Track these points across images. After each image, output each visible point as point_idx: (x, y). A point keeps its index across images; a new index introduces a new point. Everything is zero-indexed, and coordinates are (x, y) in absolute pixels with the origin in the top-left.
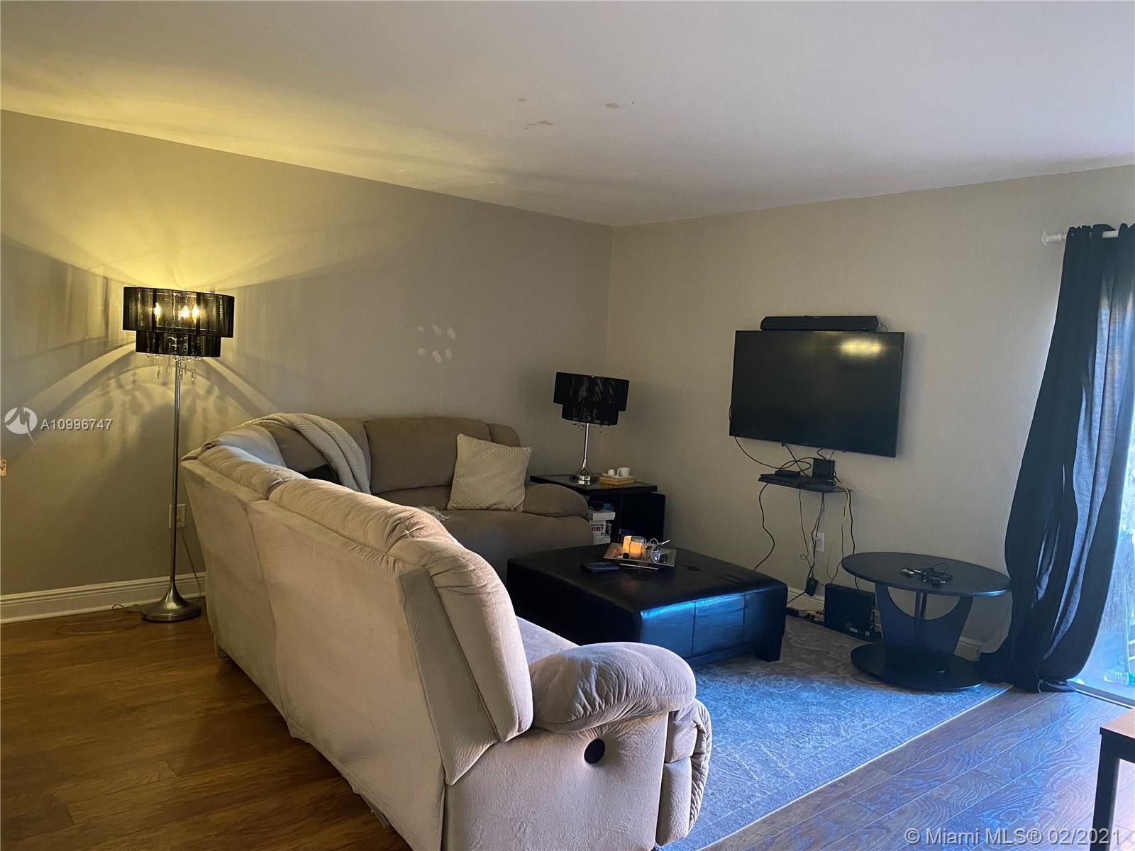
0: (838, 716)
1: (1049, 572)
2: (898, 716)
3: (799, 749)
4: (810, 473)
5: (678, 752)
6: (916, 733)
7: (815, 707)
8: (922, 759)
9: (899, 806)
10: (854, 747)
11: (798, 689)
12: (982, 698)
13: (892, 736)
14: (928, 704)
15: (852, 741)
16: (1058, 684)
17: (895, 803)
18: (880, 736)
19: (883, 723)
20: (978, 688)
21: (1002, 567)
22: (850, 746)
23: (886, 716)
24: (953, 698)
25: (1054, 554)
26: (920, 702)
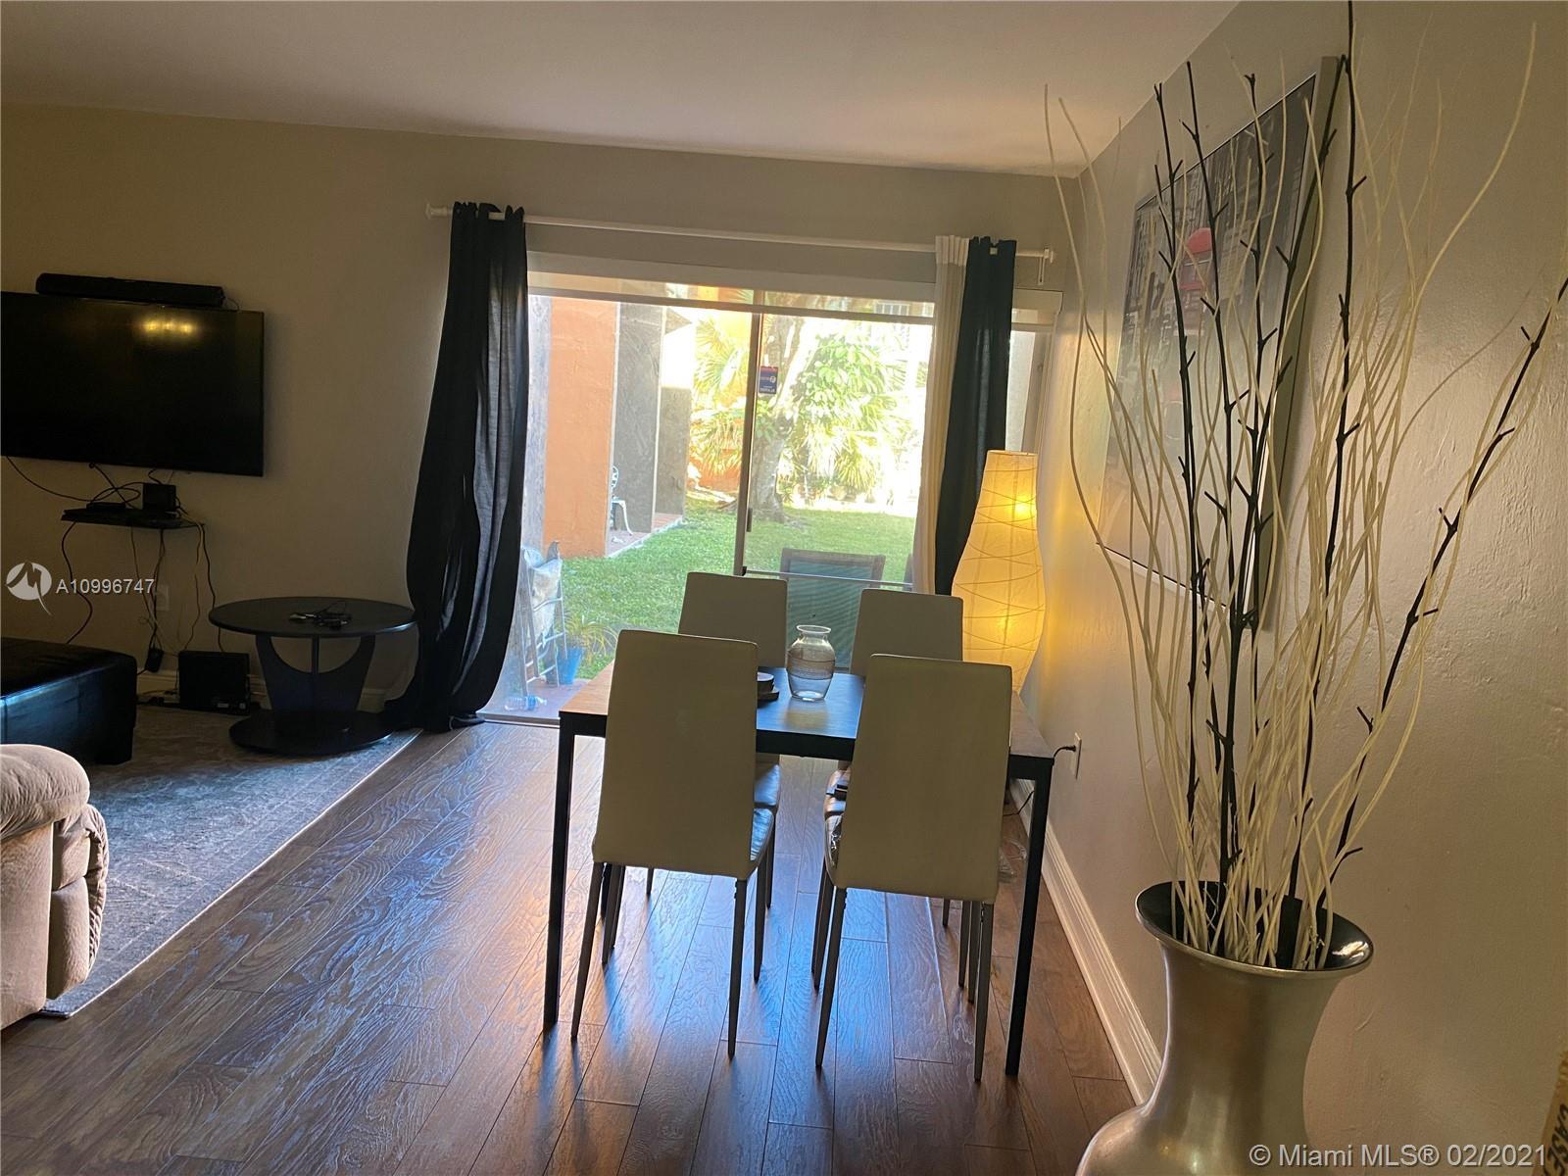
0: (235, 805)
1: (454, 598)
2: (308, 788)
3: (198, 851)
4: (139, 504)
5: (69, 872)
6: (333, 800)
7: (201, 802)
8: (346, 824)
9: (335, 874)
10: (266, 832)
11: (171, 787)
12: (392, 749)
13: (306, 809)
14: (339, 767)
15: (261, 826)
16: (468, 718)
17: (330, 873)
18: (293, 813)
19: (293, 799)
20: (388, 739)
21: (404, 599)
22: (260, 832)
23: (293, 791)
24: (365, 756)
25: (458, 578)
26: (328, 768)
